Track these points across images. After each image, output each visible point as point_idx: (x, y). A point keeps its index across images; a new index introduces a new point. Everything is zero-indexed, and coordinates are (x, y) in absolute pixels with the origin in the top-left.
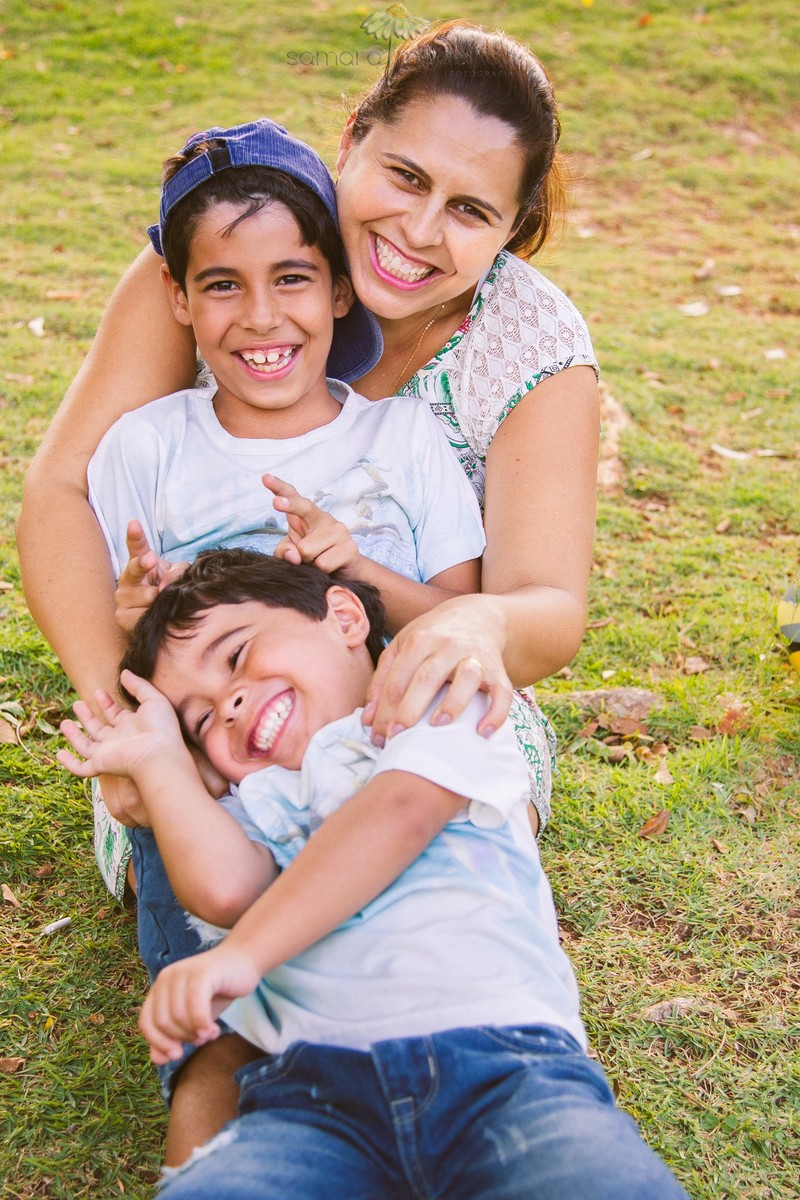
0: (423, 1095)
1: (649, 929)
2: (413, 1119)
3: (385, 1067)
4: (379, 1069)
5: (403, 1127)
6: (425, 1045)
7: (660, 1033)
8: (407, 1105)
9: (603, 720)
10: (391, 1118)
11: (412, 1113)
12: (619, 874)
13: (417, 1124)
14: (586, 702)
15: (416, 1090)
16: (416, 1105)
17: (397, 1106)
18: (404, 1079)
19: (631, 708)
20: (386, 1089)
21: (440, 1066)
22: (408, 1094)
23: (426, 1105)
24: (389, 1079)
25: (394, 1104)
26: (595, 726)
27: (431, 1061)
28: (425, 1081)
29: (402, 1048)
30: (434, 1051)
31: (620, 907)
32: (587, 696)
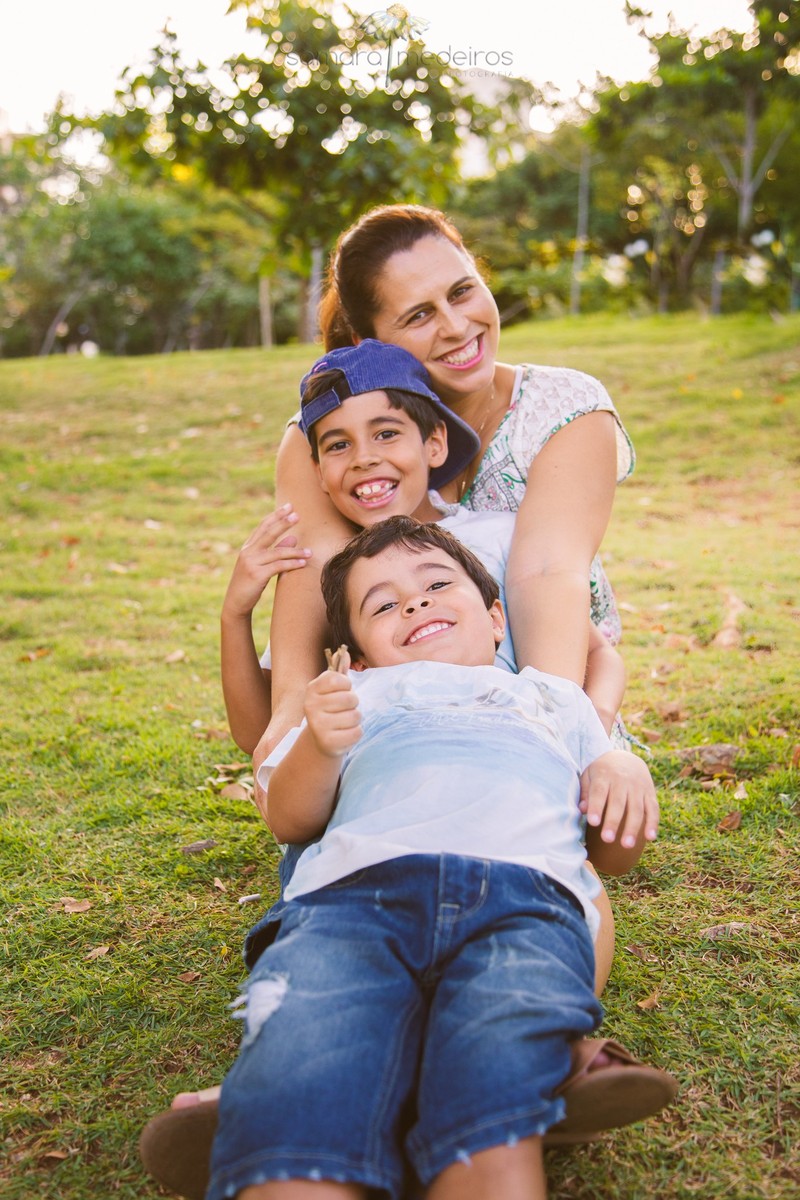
0: (469, 906)
1: (719, 888)
2: (454, 922)
3: (447, 874)
4: (442, 874)
5: (443, 925)
6: (484, 870)
7: (714, 946)
8: (453, 910)
9: (698, 766)
10: (436, 914)
11: (455, 917)
12: (697, 854)
13: (456, 926)
14: (684, 756)
15: (464, 901)
16: (460, 912)
17: (444, 908)
18: (458, 889)
19: (721, 758)
20: (441, 891)
21: (490, 889)
22: (457, 902)
23: (468, 914)
24: (447, 884)
25: (442, 905)
26: (690, 769)
27: (484, 882)
28: (473, 897)
29: (465, 865)
30: (488, 876)
31: (695, 875)
32: (685, 752)
